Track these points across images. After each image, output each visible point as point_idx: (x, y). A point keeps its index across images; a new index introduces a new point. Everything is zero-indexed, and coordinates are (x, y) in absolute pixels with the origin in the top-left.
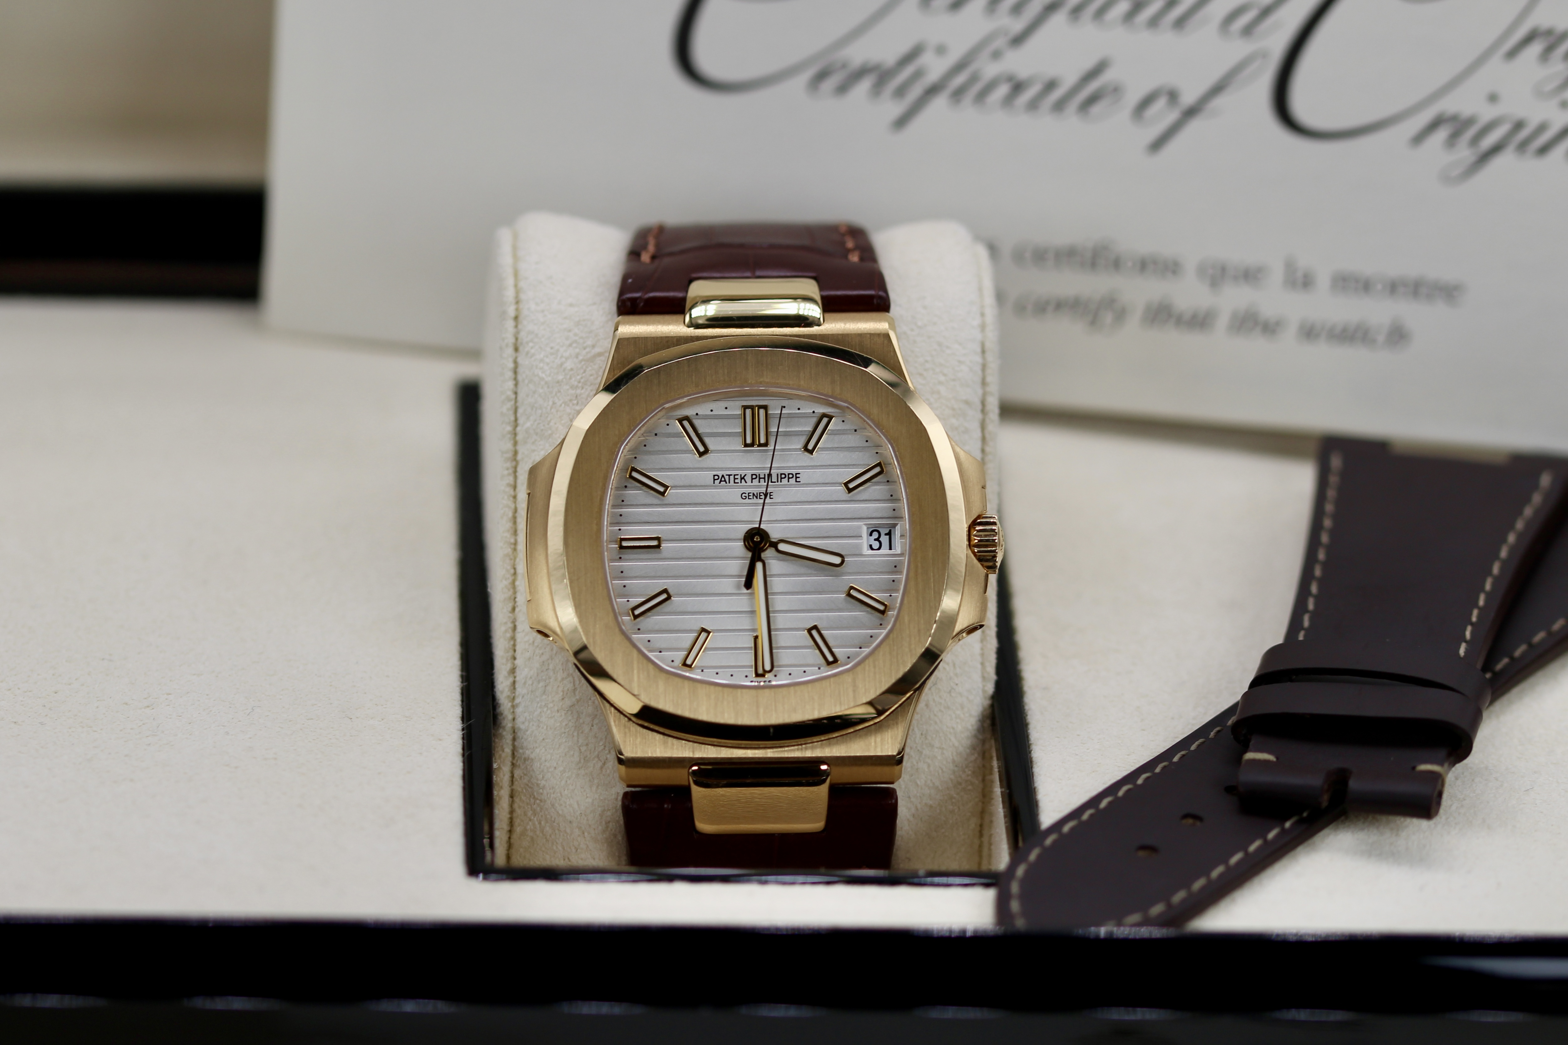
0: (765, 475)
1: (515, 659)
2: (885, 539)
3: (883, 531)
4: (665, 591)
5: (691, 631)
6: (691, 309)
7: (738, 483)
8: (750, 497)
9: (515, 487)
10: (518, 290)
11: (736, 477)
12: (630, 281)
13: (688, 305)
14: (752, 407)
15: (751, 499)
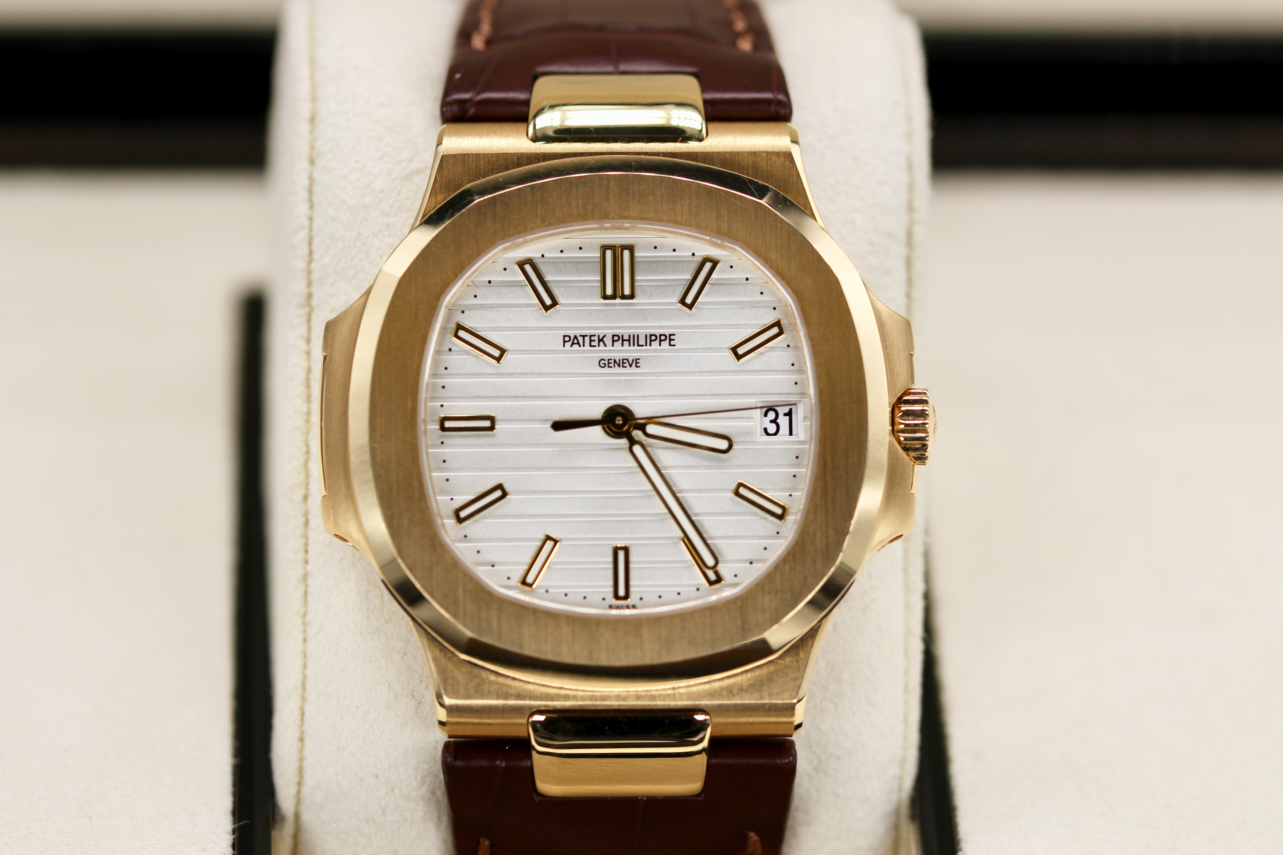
0: (630, 336)
1: (306, 562)
2: (783, 421)
3: (782, 411)
4: (500, 487)
5: (533, 540)
6: (535, 117)
7: (595, 346)
8: (610, 365)
9: (308, 341)
10: (314, 86)
11: (593, 338)
12: (458, 76)
13: (532, 112)
14: (612, 248)
15: (611, 367)
